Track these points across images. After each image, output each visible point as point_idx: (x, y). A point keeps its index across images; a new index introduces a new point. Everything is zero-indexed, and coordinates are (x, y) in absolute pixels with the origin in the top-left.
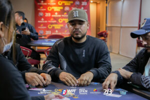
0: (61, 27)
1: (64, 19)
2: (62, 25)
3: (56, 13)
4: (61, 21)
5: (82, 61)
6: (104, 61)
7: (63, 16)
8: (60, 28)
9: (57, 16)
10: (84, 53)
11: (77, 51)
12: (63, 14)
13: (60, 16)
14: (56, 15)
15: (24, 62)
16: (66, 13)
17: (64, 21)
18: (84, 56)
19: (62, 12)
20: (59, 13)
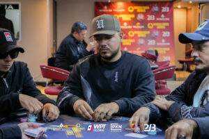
0: (132, 43)
1: (136, 32)
2: (133, 41)
3: (125, 24)
4: (131, 34)
5: (113, 88)
6: (143, 87)
7: (134, 27)
8: (130, 44)
9: (127, 27)
10: (116, 77)
11: (108, 74)
12: (135, 25)
13: (130, 27)
14: (125, 26)
15: (30, 87)
16: (138, 24)
17: (136, 35)
18: (116, 80)
19: (134, 21)
20: (129, 23)
